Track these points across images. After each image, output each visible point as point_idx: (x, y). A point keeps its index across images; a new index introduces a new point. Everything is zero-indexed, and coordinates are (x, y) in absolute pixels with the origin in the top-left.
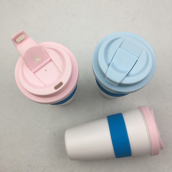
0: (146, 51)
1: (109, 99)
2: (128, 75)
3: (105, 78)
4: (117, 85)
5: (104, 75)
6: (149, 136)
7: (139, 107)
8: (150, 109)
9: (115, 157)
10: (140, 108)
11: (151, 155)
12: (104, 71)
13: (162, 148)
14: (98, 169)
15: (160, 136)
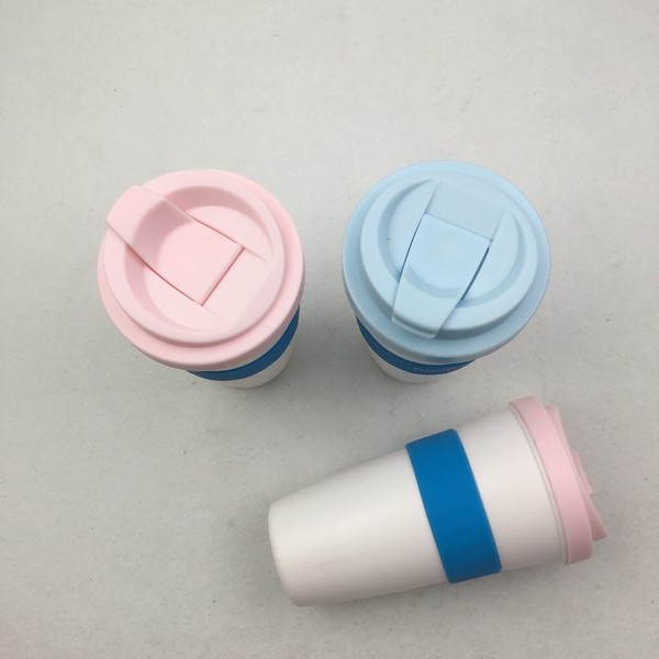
0: (514, 217)
1: (413, 384)
2: (463, 301)
3: (393, 319)
4: (433, 336)
5: (387, 310)
6: (554, 497)
7: (511, 404)
8: (548, 408)
9: (446, 580)
10: (515, 407)
11: (566, 563)
12: (387, 296)
13: (599, 534)
14: (391, 629)
15: (591, 496)
